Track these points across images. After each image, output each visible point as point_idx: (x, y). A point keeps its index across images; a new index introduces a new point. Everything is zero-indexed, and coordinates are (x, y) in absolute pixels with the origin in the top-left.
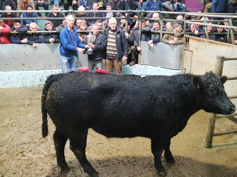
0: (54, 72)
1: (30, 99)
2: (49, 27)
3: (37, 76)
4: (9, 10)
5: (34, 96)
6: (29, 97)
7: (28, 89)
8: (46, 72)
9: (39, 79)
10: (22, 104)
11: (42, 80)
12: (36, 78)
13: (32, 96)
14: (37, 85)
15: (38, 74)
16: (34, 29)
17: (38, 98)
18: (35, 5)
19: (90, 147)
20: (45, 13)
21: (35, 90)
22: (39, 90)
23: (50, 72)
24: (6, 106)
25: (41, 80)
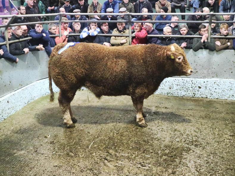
0: (185, 80)
1: (156, 107)
2: (183, 31)
3: (166, 83)
4: (146, 12)
5: (162, 104)
6: (156, 105)
7: (156, 96)
8: (177, 80)
9: (169, 86)
10: (148, 111)
11: (172, 88)
12: (166, 85)
13: (159, 104)
14: (166, 93)
15: (168, 82)
16: (169, 33)
17: (166, 106)
18: (172, 8)
19: (218, 170)
20: (181, 16)
21: (163, 98)
22: (167, 98)
23: (181, 80)
24: (132, 110)
25: (170, 88)
